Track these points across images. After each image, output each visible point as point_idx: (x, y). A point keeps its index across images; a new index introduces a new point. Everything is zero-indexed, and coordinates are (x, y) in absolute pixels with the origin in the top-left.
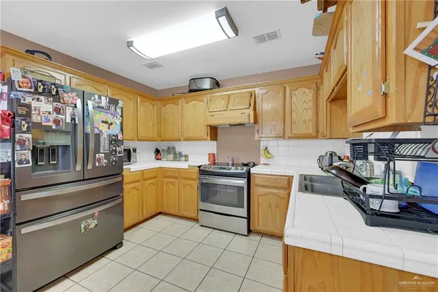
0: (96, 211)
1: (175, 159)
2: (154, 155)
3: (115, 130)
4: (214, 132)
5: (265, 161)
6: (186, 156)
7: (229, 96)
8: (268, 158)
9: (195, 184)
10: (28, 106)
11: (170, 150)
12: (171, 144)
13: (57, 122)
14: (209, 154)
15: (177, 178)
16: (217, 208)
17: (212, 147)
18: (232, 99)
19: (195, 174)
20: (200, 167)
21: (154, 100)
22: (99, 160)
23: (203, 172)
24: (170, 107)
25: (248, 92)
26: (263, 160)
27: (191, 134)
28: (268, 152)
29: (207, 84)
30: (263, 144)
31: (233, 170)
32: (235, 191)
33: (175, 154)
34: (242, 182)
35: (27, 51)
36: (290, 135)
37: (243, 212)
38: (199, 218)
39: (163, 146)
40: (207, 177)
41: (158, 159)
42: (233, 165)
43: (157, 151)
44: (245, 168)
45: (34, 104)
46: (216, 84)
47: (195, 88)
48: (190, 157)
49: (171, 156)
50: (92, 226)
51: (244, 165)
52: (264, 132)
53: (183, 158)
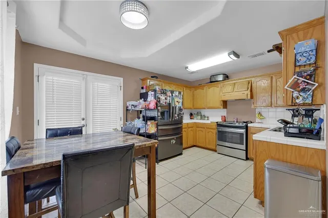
0: (175, 137)
1: (201, 119)
2: (189, 116)
3: (180, 105)
4: (225, 104)
5: (260, 121)
6: (208, 117)
7: (235, 84)
8: (261, 119)
9: (215, 131)
10: (159, 98)
11: (198, 114)
12: (199, 110)
13: (166, 103)
14: (222, 116)
15: (204, 128)
16: (227, 144)
17: (224, 112)
18: (236, 86)
19: (215, 126)
20: (217, 122)
21: (190, 88)
22: (176, 117)
23: (219, 125)
24: (199, 91)
25: (247, 81)
26: (258, 120)
27: (211, 105)
28: (261, 115)
29: (220, 78)
30: (257, 111)
31: (237, 125)
32: (238, 136)
33: (201, 116)
34: (243, 131)
35: (152, 77)
36: (275, 105)
37: (244, 147)
38: (217, 149)
39: (194, 112)
40: (222, 128)
41: (191, 119)
42: (237, 122)
43: (191, 115)
44: (245, 124)
45: (161, 97)
46: (226, 77)
47: (214, 80)
48: (210, 118)
49: (199, 117)
50: (174, 143)
51: (244, 122)
52: (257, 103)
53: (206, 118)
